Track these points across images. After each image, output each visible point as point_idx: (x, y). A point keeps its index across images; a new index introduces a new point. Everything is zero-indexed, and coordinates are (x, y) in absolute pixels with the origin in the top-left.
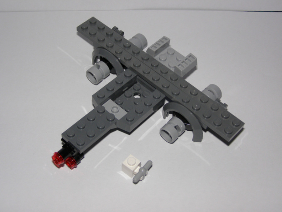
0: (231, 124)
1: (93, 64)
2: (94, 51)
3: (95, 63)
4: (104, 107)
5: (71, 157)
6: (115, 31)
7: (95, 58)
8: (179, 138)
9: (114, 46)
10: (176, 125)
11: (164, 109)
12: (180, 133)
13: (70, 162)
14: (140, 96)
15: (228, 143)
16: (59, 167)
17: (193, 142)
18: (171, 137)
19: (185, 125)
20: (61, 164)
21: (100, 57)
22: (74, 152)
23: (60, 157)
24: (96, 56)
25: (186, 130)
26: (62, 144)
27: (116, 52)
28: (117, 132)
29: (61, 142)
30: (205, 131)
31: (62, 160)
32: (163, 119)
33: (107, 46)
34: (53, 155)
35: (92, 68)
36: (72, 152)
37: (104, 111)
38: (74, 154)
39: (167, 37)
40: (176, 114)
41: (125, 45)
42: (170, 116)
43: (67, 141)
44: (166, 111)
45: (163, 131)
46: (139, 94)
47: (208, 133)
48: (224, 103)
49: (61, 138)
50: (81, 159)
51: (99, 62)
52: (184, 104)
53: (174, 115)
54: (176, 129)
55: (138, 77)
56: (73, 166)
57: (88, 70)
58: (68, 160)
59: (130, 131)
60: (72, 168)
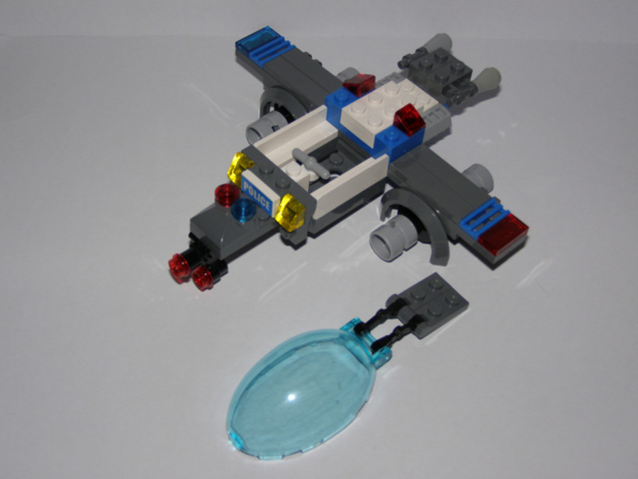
2: (263, 94)
3: (265, 115)
5: (203, 267)
7: (265, 105)
11: (383, 201)
15: (493, 266)
16: (180, 282)
17: (430, 264)
18: (389, 250)
20: (183, 277)
21: (274, 104)
23: (183, 263)
24: (269, 101)
25: (419, 240)
26: (190, 242)
29: (188, 240)
30: (454, 242)
31: (187, 269)
32: (380, 221)
34: (171, 258)
35: (258, 122)
36: (206, 256)
40: (403, 211)
43: (199, 236)
44: (386, 205)
45: (376, 237)
47: (459, 246)
49: (189, 231)
50: (221, 274)
51: (272, 112)
53: (399, 213)
55: (340, 141)
56: (206, 286)
57: (252, 125)
58: (198, 272)
59: (314, 232)
60: (202, 289)
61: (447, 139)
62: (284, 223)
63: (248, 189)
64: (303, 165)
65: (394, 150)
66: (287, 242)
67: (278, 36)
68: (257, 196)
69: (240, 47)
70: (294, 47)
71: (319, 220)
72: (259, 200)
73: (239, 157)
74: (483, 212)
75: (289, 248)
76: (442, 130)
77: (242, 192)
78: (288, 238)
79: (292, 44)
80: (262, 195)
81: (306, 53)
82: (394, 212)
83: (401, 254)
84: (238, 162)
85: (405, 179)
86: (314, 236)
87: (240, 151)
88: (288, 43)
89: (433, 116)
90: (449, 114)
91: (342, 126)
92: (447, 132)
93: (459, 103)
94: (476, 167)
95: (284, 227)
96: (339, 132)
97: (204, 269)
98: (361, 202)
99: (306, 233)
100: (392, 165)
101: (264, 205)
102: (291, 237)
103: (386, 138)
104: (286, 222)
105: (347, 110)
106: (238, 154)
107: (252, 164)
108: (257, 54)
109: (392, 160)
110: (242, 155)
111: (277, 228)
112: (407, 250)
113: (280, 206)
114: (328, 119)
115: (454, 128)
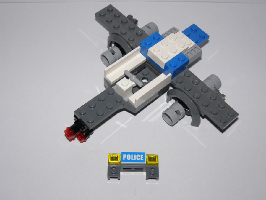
0: (227, 114)
1: (108, 48)
2: (109, 37)
3: (110, 47)
4: (113, 90)
5: (81, 132)
6: (129, 19)
7: (110, 43)
8: (179, 121)
9: (127, 33)
10: (177, 110)
11: (168, 94)
12: (180, 117)
13: (80, 136)
14: (147, 80)
15: (222, 131)
16: (70, 140)
17: (191, 126)
18: (171, 120)
19: (185, 110)
20: (72, 138)
21: (114, 43)
22: (85, 128)
23: (71, 132)
24: (112, 41)
26: (75, 120)
27: (128, 39)
28: (124, 112)
29: (74, 118)
30: (203, 118)
31: (73, 134)
32: (166, 103)
33: (121, 33)
34: (65, 129)
35: (107, 51)
36: (83, 128)
37: (114, 93)
38: (84, 130)
39: (176, 28)
40: (178, 100)
41: (137, 33)
42: (173, 101)
43: (79, 118)
44: (169, 96)
45: (165, 115)
46: (147, 79)
47: (205, 119)
48: (222, 94)
49: (74, 115)
50: (90, 134)
51: (113, 46)
52: (186, 92)
53: (176, 101)
54: (177, 113)
55: (147, 63)
56: (83, 140)
57: (103, 54)
59: (136, 113)
60: (82, 142)
61: (199, 63)
64: (129, 79)
65: (174, 72)
71: (137, 108)
76: (197, 58)
83: (177, 122)
89: (193, 51)
90: (201, 50)
91: (148, 57)
92: (199, 59)
94: (212, 76)
96: (147, 59)
103: (170, 65)
105: (151, 49)
114: (141, 53)
115: (203, 56)
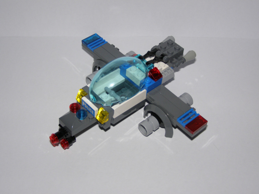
1: (93, 72)
2: (94, 63)
7: (94, 68)
11: (145, 109)
12: (155, 128)
13: (64, 143)
15: (192, 139)
16: (54, 146)
17: (165, 137)
18: (146, 131)
19: (160, 123)
20: (56, 144)
21: (98, 67)
23: (56, 138)
24: (96, 66)
25: (160, 126)
29: (58, 127)
30: (175, 128)
31: (58, 140)
34: (50, 135)
35: (91, 75)
36: (66, 135)
40: (153, 114)
43: (63, 126)
44: (146, 111)
45: (141, 126)
47: (177, 129)
48: (193, 108)
49: (59, 123)
50: (73, 142)
51: (97, 70)
53: (151, 115)
55: (126, 83)
56: (66, 147)
57: (88, 76)
58: (62, 141)
59: (114, 124)
60: (65, 148)
61: (173, 82)
62: (100, 120)
63: (84, 105)
64: (109, 94)
65: (149, 88)
66: (102, 128)
67: (100, 38)
68: (88, 108)
69: (84, 43)
70: (107, 42)
71: (115, 118)
72: (89, 110)
73: (81, 91)
74: (188, 115)
75: (103, 131)
76: (170, 78)
77: (82, 106)
78: (102, 126)
79: (106, 41)
80: (90, 108)
81: (112, 45)
82: (149, 115)
83: (152, 133)
84: (81, 93)
85: (153, 100)
86: (114, 125)
87: (81, 88)
88: (105, 41)
89: (166, 72)
90: (173, 71)
91: (127, 77)
92: (173, 79)
93: (177, 67)
94: (185, 94)
95: (100, 122)
96: (125, 79)
97: (66, 140)
98: (135, 109)
99: (110, 124)
100: (148, 94)
101: (91, 112)
102: (103, 126)
104: (101, 120)
105: (128, 70)
106: (80, 89)
107: (86, 94)
108: (91, 46)
109: (147, 92)
110: (82, 90)
111: (97, 122)
112: (154, 131)
113: (98, 113)
114: (120, 74)
115: (175, 77)
